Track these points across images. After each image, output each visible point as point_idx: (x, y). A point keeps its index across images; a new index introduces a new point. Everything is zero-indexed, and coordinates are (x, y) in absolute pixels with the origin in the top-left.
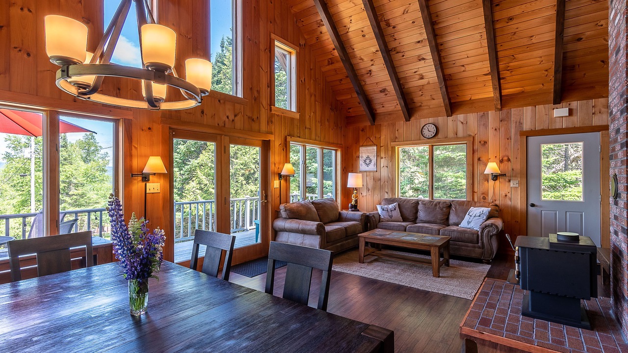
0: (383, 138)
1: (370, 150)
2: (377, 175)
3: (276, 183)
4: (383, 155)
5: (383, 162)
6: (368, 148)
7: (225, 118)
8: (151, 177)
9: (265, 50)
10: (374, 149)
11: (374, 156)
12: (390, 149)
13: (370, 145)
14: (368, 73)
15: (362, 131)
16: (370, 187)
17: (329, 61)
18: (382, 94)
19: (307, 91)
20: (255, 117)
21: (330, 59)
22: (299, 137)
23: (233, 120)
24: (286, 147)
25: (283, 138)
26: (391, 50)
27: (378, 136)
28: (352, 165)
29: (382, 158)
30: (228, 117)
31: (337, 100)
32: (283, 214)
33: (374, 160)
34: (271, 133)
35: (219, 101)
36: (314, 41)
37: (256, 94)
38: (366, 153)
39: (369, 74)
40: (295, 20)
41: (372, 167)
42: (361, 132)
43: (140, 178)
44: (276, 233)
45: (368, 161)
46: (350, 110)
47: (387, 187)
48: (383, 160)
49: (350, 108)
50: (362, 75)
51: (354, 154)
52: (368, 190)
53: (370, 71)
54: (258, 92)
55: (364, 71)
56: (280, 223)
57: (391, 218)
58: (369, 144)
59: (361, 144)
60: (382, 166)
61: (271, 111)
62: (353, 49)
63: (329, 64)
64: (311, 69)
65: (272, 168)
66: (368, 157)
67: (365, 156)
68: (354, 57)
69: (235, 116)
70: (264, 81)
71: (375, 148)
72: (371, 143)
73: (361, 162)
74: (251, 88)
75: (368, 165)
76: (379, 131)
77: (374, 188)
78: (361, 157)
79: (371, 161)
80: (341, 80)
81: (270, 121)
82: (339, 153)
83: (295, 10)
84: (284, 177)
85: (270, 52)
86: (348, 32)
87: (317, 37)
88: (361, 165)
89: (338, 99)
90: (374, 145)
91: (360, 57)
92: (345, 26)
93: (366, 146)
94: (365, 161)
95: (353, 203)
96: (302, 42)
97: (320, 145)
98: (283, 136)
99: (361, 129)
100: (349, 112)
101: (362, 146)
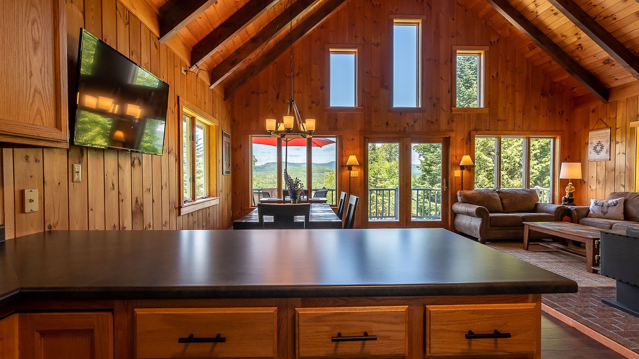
0: (619, 117)
1: (602, 134)
2: (611, 164)
3: (457, 173)
4: (618, 139)
5: (620, 148)
6: (600, 132)
7: (405, 125)
8: (353, 168)
9: (446, 63)
10: (607, 133)
11: (607, 142)
12: (628, 131)
13: (602, 129)
14: (578, 48)
15: (593, 112)
16: (601, 178)
17: (529, 47)
18: (608, 66)
19: (500, 84)
20: (434, 120)
21: (530, 44)
22: (489, 130)
23: (412, 126)
24: (470, 141)
25: (466, 134)
26: (596, 17)
27: (612, 116)
28: (580, 153)
29: (618, 143)
30: (408, 124)
31: (554, 83)
32: (459, 198)
33: (606, 146)
34: (452, 131)
35: (401, 114)
36: (508, 33)
37: (435, 101)
38: (597, 138)
39: (580, 49)
40: (484, 22)
41: (604, 155)
42: (591, 114)
43: (347, 168)
44: (455, 214)
45: (598, 148)
46: (575, 90)
47: (623, 178)
48: (618, 146)
49: (574, 88)
50: (573, 51)
51: (582, 141)
52: (599, 183)
53: (580, 45)
54: (438, 99)
55: (573, 48)
56: (458, 207)
57: (604, 214)
58: (601, 127)
59: (591, 128)
60: (617, 152)
61: (452, 112)
62: (550, 29)
63: (531, 50)
64: (507, 61)
65: (452, 159)
66: (599, 143)
67: (595, 143)
68: (555, 36)
69: (415, 122)
70: (445, 88)
71: (609, 131)
72: (604, 125)
73: (590, 149)
74: (430, 98)
75: (598, 152)
76: (615, 110)
77: (605, 181)
78: (590, 143)
79: (602, 147)
80: (550, 62)
81: (451, 120)
82: (558, 141)
83: (482, 14)
84: (467, 168)
85: (451, 62)
86: (537, 16)
87: (509, 29)
88: (591, 153)
89: (555, 80)
90: (607, 127)
91: (561, 34)
92: (532, 12)
93: (598, 129)
94: (595, 148)
95: (566, 196)
96: (494, 39)
97: (524, 135)
98: (466, 131)
99: (591, 110)
100: (574, 92)
101: (593, 130)
